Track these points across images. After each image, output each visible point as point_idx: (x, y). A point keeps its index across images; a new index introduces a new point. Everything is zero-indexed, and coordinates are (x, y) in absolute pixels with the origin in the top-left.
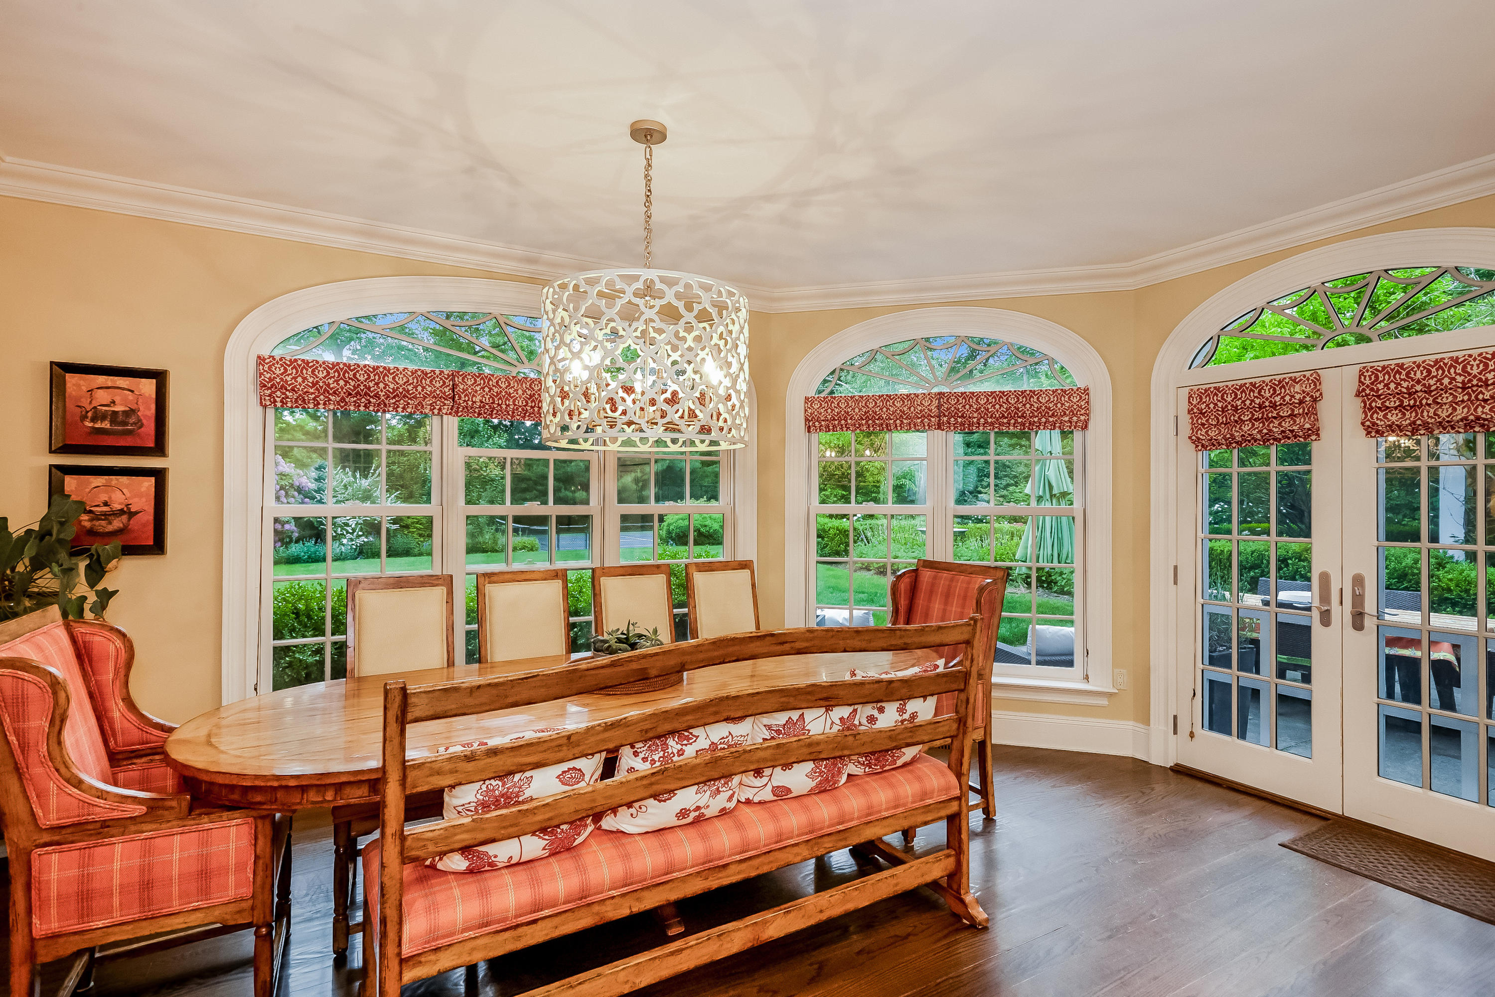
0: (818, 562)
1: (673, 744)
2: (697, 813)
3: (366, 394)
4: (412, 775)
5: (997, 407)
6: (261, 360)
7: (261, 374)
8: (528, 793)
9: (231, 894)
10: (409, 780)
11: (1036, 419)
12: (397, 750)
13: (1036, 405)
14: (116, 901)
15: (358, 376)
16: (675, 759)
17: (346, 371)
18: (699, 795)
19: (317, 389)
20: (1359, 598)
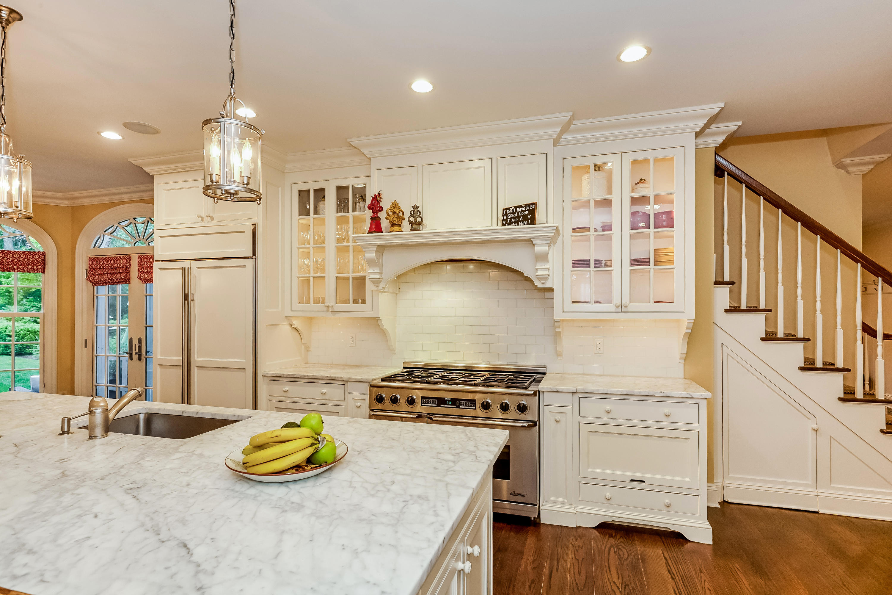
11: (10, 266)
13: (11, 259)
20: (140, 348)
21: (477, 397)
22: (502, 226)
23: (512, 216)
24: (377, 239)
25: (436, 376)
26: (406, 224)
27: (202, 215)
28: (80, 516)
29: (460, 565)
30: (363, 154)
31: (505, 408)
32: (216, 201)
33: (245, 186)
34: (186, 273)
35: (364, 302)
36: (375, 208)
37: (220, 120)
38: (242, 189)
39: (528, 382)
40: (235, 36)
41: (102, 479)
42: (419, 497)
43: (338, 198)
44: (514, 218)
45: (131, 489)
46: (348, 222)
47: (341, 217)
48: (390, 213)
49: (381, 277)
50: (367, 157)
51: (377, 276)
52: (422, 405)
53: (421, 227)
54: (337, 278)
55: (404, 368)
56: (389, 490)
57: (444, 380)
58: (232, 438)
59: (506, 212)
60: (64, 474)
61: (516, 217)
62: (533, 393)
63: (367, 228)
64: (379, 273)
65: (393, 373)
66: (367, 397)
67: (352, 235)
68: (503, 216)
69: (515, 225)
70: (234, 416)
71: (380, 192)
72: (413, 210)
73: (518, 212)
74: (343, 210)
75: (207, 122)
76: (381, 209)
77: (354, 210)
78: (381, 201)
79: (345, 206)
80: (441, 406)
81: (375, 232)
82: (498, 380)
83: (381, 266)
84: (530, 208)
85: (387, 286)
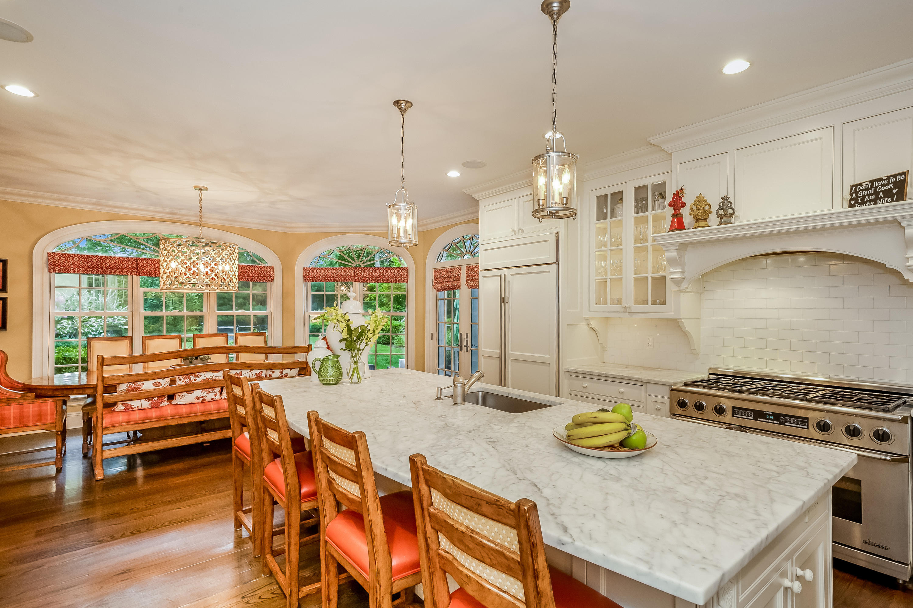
0: (310, 335)
1: (192, 377)
2: (203, 398)
3: (97, 267)
4: (105, 380)
5: (376, 273)
6: (49, 254)
7: (49, 260)
8: (142, 388)
9: (49, 421)
10: (104, 381)
11: (390, 279)
12: (101, 372)
13: (390, 273)
14: (12, 421)
15: (93, 260)
16: (193, 382)
17: (87, 258)
18: (202, 393)
19: (74, 266)
20: (467, 341)
21: (810, 415)
22: (849, 207)
23: (865, 193)
24: (679, 237)
25: (752, 386)
26: (713, 219)
27: (515, 229)
28: (464, 453)
29: (787, 583)
30: (663, 150)
31: (853, 432)
32: (541, 220)
33: (564, 205)
34: (503, 279)
35: (663, 302)
36: (677, 205)
37: (546, 155)
38: (562, 208)
39: (892, 405)
40: (557, 81)
41: (470, 432)
42: (737, 495)
43: (636, 200)
44: (869, 195)
45: (490, 442)
46: (646, 222)
47: (639, 217)
48: (694, 208)
49: (683, 277)
50: (667, 152)
51: (679, 276)
52: (733, 416)
53: (732, 219)
54: (635, 278)
55: (710, 374)
56: (702, 483)
57: (763, 391)
58: (551, 418)
59: (855, 190)
60: (446, 426)
61: (872, 194)
62: (900, 418)
63: (668, 225)
64: (681, 272)
65: (697, 378)
66: (668, 401)
67: (650, 235)
68: (851, 194)
69: (871, 205)
70: (549, 401)
71: (683, 187)
72: (722, 202)
73: (876, 188)
74: (640, 210)
75: (536, 158)
76: (684, 205)
77: (653, 209)
78: (683, 197)
79: (642, 205)
80: (759, 419)
81: (677, 230)
82: (842, 397)
83: (683, 265)
84: (896, 179)
85: (690, 286)
